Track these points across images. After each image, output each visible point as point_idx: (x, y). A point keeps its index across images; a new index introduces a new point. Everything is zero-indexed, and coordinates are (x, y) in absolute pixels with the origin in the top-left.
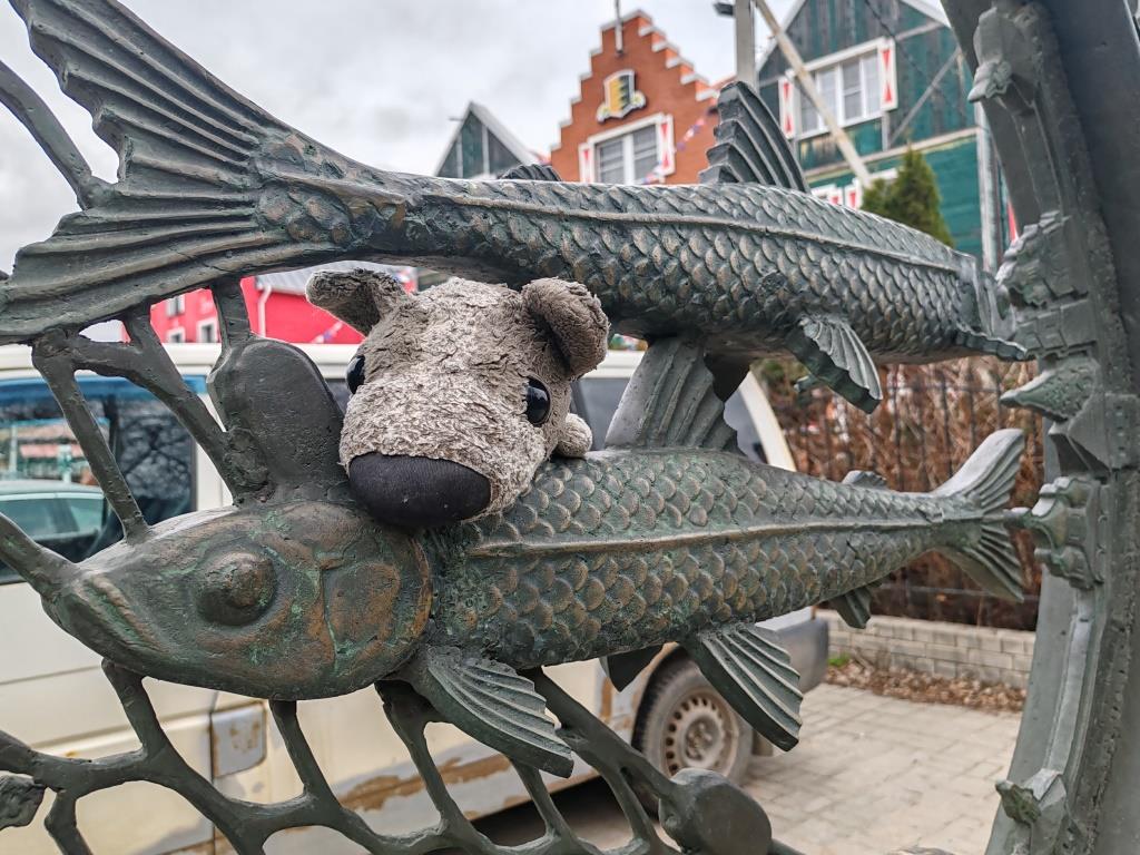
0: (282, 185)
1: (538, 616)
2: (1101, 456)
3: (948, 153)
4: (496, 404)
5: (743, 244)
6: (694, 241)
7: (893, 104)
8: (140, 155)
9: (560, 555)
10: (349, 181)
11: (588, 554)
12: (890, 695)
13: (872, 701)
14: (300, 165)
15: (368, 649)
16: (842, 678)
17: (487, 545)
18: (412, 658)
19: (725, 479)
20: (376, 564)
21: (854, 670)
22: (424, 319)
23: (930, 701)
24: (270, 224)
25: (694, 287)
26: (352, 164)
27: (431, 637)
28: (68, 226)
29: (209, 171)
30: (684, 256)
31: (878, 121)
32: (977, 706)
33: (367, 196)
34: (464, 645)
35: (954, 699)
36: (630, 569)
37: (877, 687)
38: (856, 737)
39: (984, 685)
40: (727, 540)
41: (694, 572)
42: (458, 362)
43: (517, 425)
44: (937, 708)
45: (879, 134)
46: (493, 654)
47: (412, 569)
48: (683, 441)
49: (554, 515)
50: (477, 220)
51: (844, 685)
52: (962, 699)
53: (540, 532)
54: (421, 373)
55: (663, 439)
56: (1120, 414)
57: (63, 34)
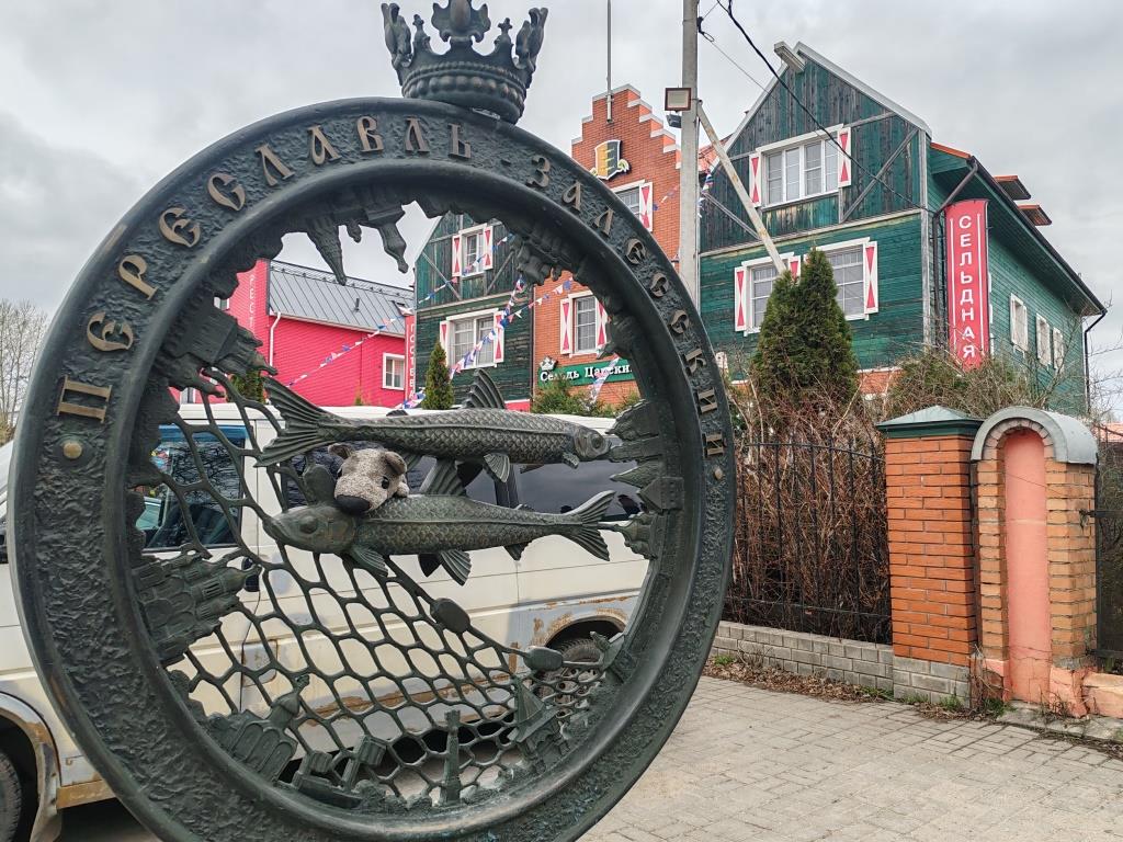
0: (325, 427)
1: (385, 539)
2: (659, 504)
3: (896, 229)
4: (373, 484)
5: (465, 432)
6: (447, 432)
7: (848, 183)
8: (292, 424)
9: (393, 523)
10: (342, 424)
11: (402, 524)
12: (758, 687)
13: (741, 689)
14: (329, 421)
15: (338, 542)
16: (725, 673)
17: (371, 520)
18: (349, 547)
19: (454, 505)
20: (341, 522)
21: (737, 667)
22: (358, 460)
23: (784, 691)
24: (321, 437)
25: (445, 447)
26: (342, 419)
27: (355, 541)
28: (276, 441)
29: (307, 425)
30: (442, 437)
31: (835, 196)
32: (817, 695)
33: (347, 428)
34: (364, 545)
35: (803, 690)
36: (415, 529)
37: (749, 680)
38: (716, 711)
39: (828, 681)
40: (451, 523)
41: (438, 532)
42: (365, 473)
43: (378, 488)
44: (788, 695)
45: (835, 207)
46: (373, 549)
47: (351, 524)
48: (444, 492)
49: (392, 513)
50: (376, 431)
51: (725, 678)
52: (808, 690)
53: (388, 517)
54: (356, 475)
55: (437, 492)
56: (673, 486)
57: (276, 398)
